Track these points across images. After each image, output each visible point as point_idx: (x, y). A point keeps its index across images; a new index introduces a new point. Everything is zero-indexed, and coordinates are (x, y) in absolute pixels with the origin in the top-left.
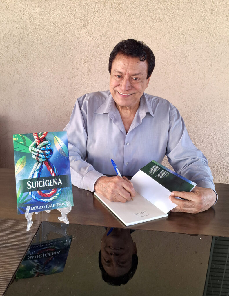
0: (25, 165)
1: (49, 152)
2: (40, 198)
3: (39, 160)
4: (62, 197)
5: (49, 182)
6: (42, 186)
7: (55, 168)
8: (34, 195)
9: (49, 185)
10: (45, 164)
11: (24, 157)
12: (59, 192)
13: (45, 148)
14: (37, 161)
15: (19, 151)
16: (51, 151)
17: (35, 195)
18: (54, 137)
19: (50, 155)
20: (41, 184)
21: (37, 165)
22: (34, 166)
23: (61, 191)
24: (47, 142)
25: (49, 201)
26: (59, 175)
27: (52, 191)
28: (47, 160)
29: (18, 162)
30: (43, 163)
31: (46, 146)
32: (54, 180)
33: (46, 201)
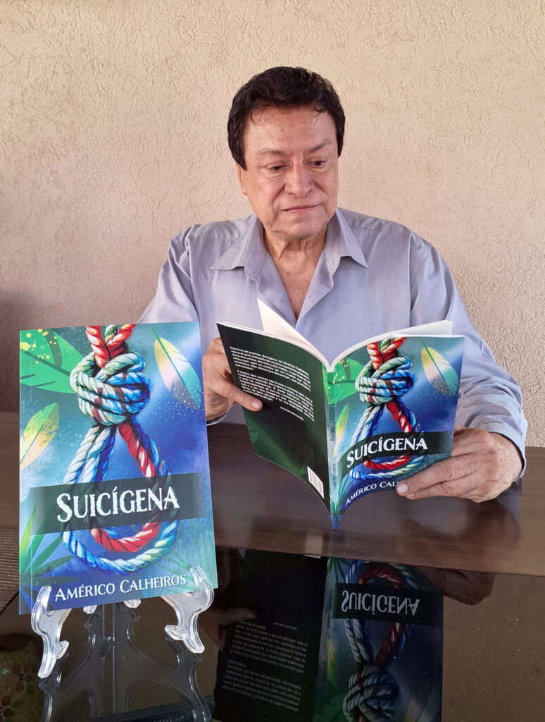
0: (54, 435)
1: (137, 392)
2: (99, 556)
3: (103, 417)
4: (177, 555)
5: (134, 498)
6: (109, 513)
7: (154, 447)
8: (79, 544)
9: (133, 509)
10: (121, 432)
11: (52, 409)
12: (167, 536)
13: (124, 378)
14: (95, 423)
15: (35, 388)
16: (144, 388)
17: (83, 546)
18: (157, 341)
19: (141, 404)
20: (107, 504)
21: (93, 437)
22: (83, 439)
23: (175, 532)
24: (133, 356)
25: (129, 567)
26: (167, 473)
27: (144, 530)
28: (130, 418)
29: (31, 423)
30: (115, 431)
31: (128, 370)
32: (151, 489)
33: (122, 568)
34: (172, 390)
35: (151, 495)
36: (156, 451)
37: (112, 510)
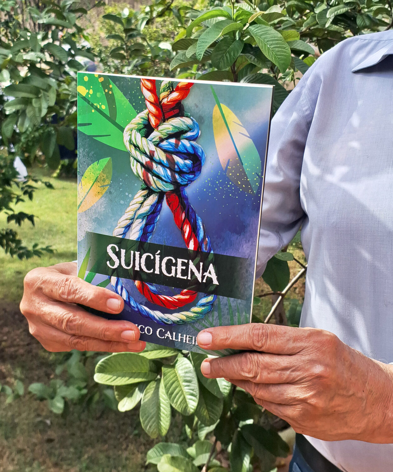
0: (107, 188)
1: (188, 162)
2: (141, 304)
3: (152, 182)
5: (176, 265)
6: (152, 271)
7: (200, 223)
8: (124, 289)
9: (173, 274)
10: (168, 201)
11: (106, 163)
12: (203, 305)
13: (177, 145)
14: (144, 186)
15: (91, 137)
16: (196, 160)
17: (127, 292)
19: (191, 176)
20: (150, 263)
21: (141, 199)
22: (132, 199)
23: (211, 304)
24: (188, 121)
25: (166, 320)
26: (210, 250)
27: (182, 294)
28: (178, 188)
29: (87, 173)
30: (163, 199)
31: (182, 137)
32: (192, 262)
33: (159, 319)
34: (227, 167)
35: (192, 266)
36: (202, 227)
37: (154, 270)
